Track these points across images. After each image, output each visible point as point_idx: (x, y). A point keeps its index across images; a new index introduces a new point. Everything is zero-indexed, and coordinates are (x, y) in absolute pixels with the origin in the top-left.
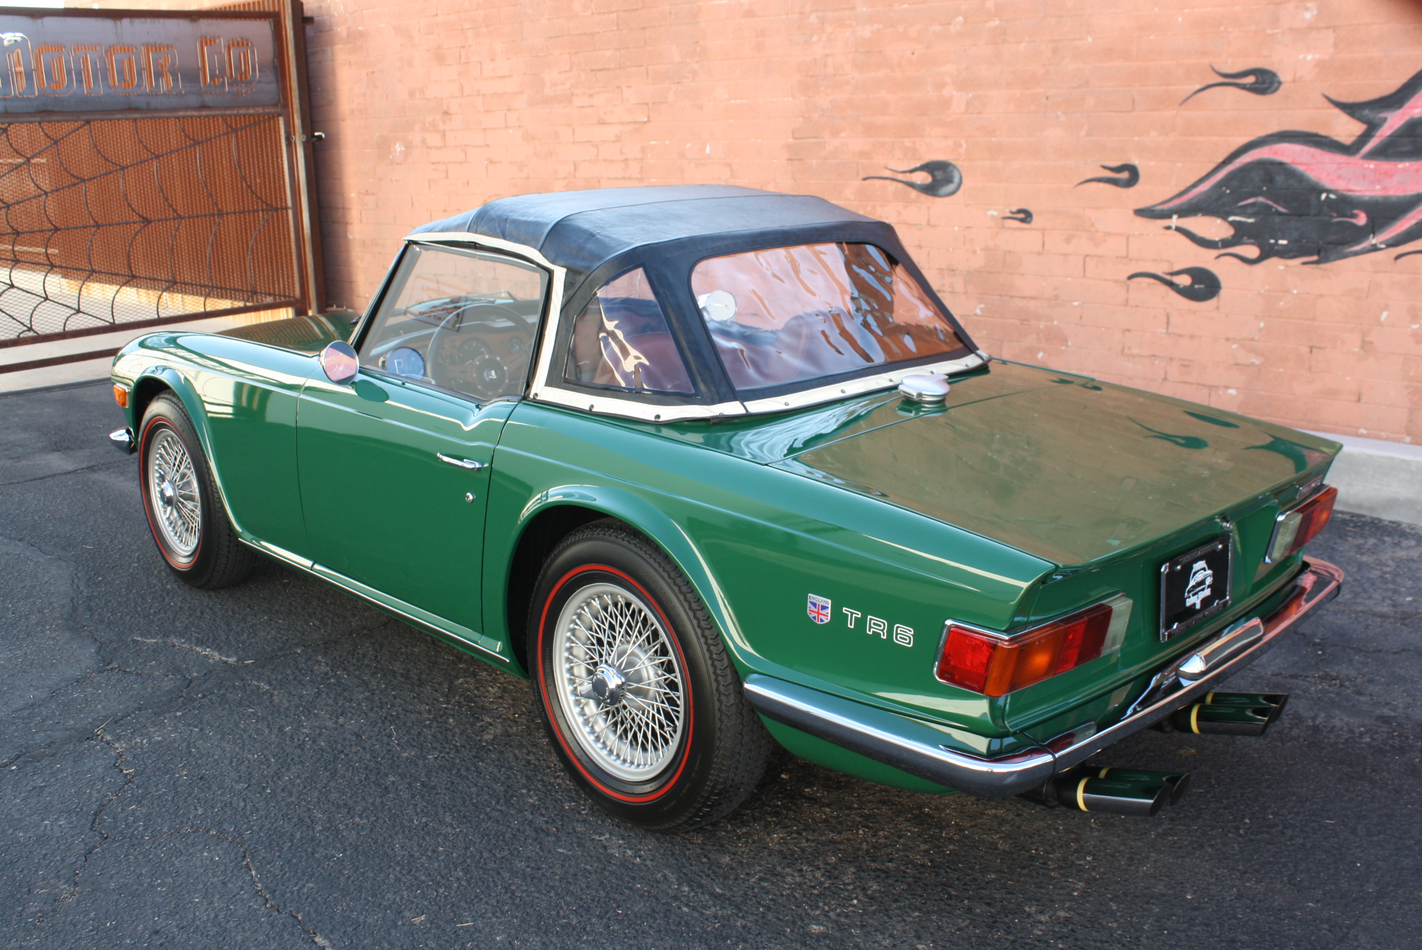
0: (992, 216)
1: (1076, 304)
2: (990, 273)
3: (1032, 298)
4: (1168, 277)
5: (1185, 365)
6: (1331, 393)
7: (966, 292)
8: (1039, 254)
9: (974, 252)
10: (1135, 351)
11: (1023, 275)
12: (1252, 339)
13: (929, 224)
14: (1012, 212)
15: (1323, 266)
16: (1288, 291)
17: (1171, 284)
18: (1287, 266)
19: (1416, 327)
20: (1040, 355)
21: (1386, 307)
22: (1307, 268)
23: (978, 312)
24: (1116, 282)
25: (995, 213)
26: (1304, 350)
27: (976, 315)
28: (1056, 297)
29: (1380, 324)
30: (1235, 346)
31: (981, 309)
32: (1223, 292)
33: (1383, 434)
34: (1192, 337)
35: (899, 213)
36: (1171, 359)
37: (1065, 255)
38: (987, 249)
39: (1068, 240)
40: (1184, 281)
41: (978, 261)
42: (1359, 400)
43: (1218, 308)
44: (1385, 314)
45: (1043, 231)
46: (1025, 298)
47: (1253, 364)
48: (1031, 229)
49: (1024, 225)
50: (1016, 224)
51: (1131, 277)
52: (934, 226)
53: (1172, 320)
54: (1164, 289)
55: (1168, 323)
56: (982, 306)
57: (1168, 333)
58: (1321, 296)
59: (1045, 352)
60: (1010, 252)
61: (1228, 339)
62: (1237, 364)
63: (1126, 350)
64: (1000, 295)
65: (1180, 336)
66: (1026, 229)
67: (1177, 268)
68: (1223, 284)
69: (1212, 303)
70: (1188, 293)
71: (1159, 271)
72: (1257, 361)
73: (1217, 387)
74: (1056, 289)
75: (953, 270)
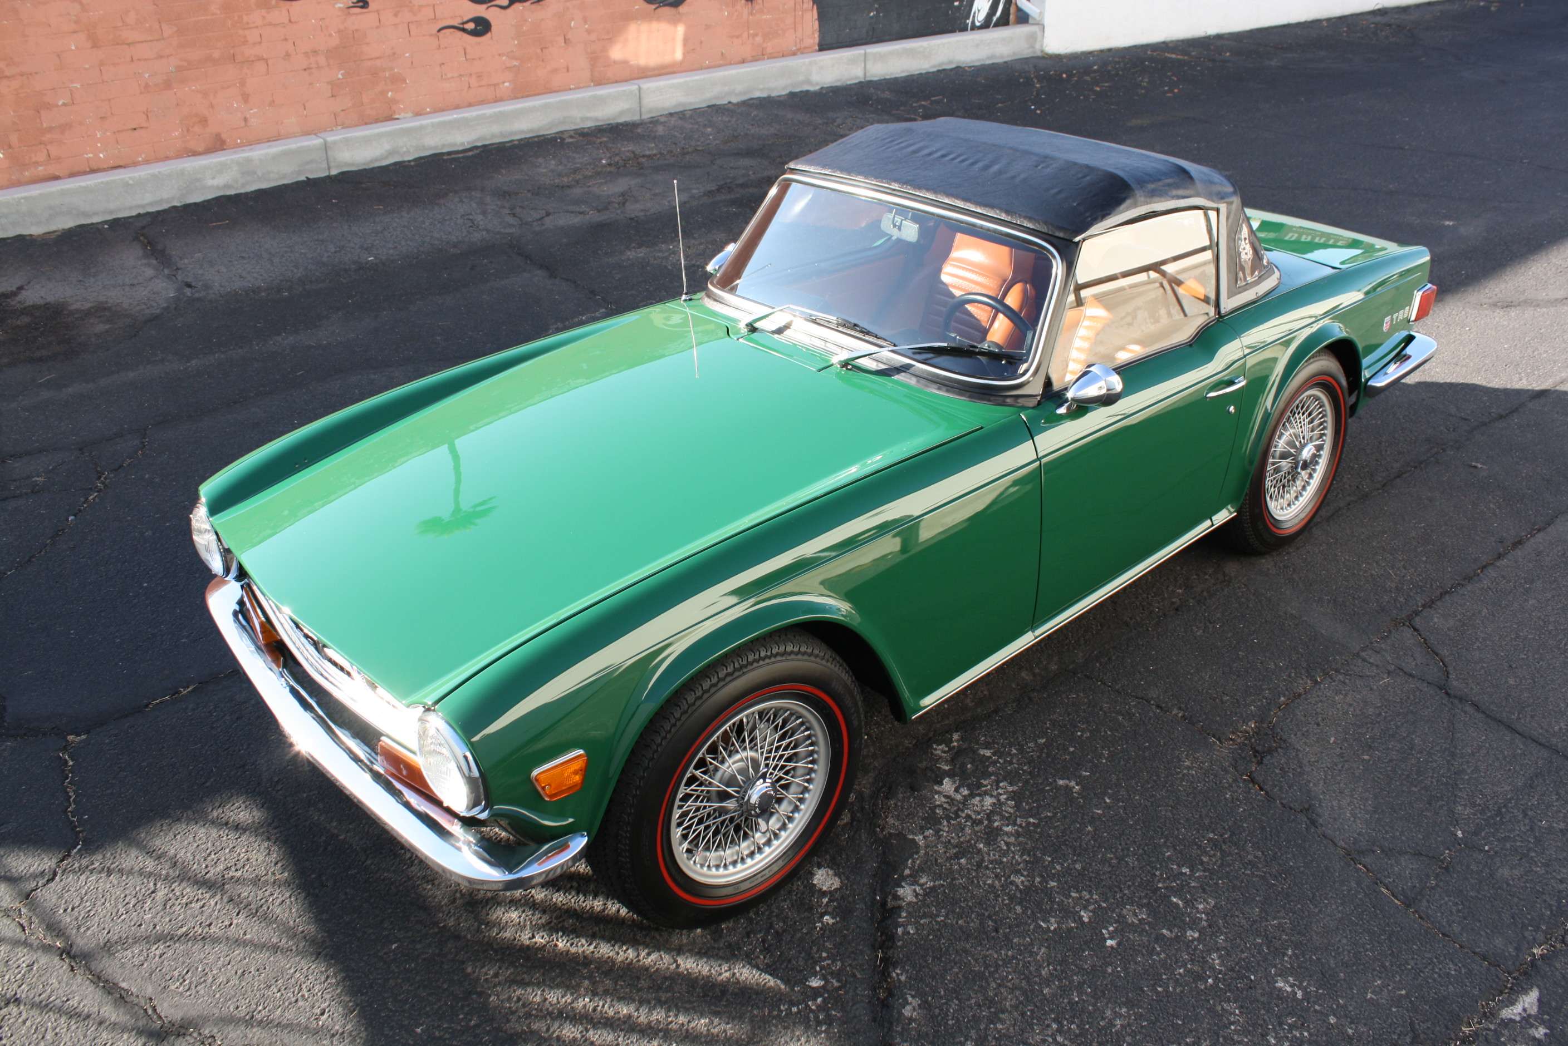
0: (340, 8)
1: (407, 55)
2: (344, 47)
3: (377, 58)
4: (461, 26)
5: (479, 76)
6: (555, 71)
7: (329, 65)
8: (377, 27)
9: (330, 35)
10: (449, 75)
11: (368, 44)
12: (513, 52)
13: (290, 21)
14: (353, 3)
15: (541, 3)
16: (526, 20)
17: (464, 30)
18: (523, 7)
19: (587, 26)
20: (390, 94)
21: (573, 19)
22: (533, 6)
23: (340, 76)
24: (431, 35)
25: (341, 5)
26: (539, 51)
27: (339, 79)
28: (394, 54)
29: (571, 28)
30: (504, 58)
31: (342, 74)
32: (493, 28)
33: (581, 85)
34: (480, 58)
35: (264, 17)
36: (471, 75)
37: (394, 25)
38: (339, 32)
39: (396, 15)
40: (471, 26)
41: (335, 41)
42: (568, 71)
43: (492, 38)
44: (573, 23)
45: (378, 11)
46: (372, 59)
47: (515, 66)
48: (369, 12)
49: (364, 10)
50: (358, 10)
51: (439, 31)
52: (295, 22)
53: (467, 51)
54: (460, 34)
55: (465, 53)
56: (343, 72)
57: (467, 60)
58: (543, 19)
59: (392, 91)
60: (356, 30)
61: (500, 55)
62: (507, 68)
63: (444, 77)
64: (355, 61)
65: (474, 59)
66: (365, 13)
67: (465, 20)
68: (493, 24)
69: (489, 35)
70: (474, 33)
71: (456, 22)
72: (516, 63)
73: (498, 84)
74: (393, 48)
75: (315, 52)
